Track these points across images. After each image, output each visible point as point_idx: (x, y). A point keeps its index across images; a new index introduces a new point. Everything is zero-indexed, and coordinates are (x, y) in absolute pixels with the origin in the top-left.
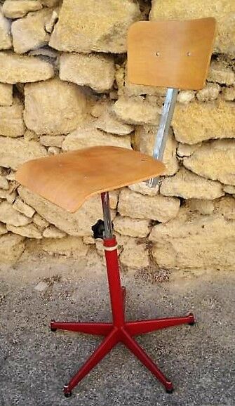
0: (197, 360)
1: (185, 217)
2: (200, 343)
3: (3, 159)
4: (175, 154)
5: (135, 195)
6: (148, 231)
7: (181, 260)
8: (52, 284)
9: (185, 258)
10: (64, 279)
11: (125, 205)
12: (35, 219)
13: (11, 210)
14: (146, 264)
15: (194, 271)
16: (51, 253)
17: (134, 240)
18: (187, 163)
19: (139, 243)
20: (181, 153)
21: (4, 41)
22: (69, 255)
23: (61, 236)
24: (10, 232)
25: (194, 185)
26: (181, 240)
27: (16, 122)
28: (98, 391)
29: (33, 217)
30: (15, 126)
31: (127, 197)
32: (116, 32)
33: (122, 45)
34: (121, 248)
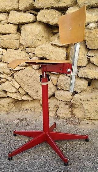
0: (86, 155)
1: (90, 91)
2: (90, 149)
3: (9, 59)
4: (86, 55)
6: (71, 98)
7: (87, 114)
8: (22, 121)
9: (89, 113)
10: (28, 119)
11: (61, 82)
12: (19, 90)
13: (9, 84)
14: (69, 116)
15: (94, 121)
16: (25, 109)
17: (64, 103)
18: (92, 59)
19: (66, 104)
20: (89, 54)
21: (16, 5)
22: (33, 110)
23: (30, 99)
24: (8, 97)
25: (95, 71)
26: (87, 102)
27: (16, 41)
28: (27, 160)
29: (19, 88)
30: (16, 43)
31: (62, 78)
33: (64, 2)
34: (58, 107)
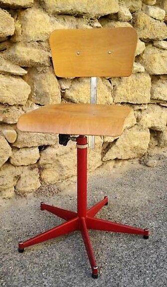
6: (39, 156)
9: (68, 169)
17: (28, 167)
18: (69, 94)
19: (32, 169)
34: (18, 178)
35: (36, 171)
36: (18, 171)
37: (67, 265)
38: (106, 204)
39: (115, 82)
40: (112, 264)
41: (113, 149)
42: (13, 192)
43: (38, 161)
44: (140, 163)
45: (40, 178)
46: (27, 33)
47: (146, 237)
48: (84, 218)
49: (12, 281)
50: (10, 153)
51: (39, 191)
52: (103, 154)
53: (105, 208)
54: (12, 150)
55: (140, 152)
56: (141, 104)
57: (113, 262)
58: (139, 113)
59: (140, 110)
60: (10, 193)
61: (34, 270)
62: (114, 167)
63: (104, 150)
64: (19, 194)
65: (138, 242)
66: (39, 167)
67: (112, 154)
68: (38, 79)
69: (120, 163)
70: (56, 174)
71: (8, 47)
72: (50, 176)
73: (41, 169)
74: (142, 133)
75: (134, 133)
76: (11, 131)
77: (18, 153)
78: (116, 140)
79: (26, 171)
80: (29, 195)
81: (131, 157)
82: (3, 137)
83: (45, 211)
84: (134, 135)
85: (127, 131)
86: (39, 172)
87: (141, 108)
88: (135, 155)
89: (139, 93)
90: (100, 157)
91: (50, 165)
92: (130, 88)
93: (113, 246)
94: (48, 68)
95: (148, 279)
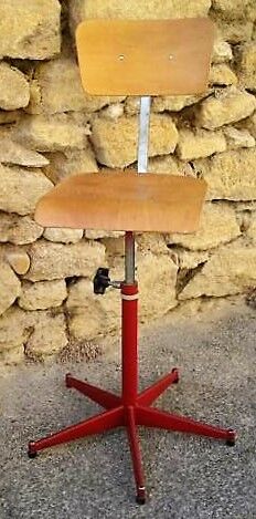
5: (55, 246)
6: (66, 294)
31: (46, 252)
32: (38, 33)
33: (45, 49)
34: (31, 330)
35: (60, 319)
36: (30, 320)
37: (100, 482)
38: (176, 381)
39: (201, 166)
40: (170, 484)
41: (197, 279)
42: (21, 355)
43: (65, 301)
44: (248, 304)
45: (67, 330)
46: (50, 102)
47: (230, 443)
48: (132, 408)
49: (17, 501)
50: (19, 291)
51: (64, 353)
52: (179, 288)
53: (172, 388)
54: (22, 285)
55: (248, 283)
56: (249, 202)
57: (172, 480)
58: (246, 216)
59: (248, 211)
60: (17, 356)
61: (51, 486)
62: (199, 310)
63: (182, 280)
64: (32, 357)
65: (217, 451)
66: (67, 313)
67: (195, 288)
68: (66, 170)
69: (211, 304)
70: (95, 324)
71: (18, 119)
72: (84, 327)
73: (69, 315)
74: (250, 251)
75: (236, 252)
76: (21, 256)
77: (31, 290)
78: (202, 265)
79: (44, 319)
80: (48, 359)
81: (231, 293)
82: (7, 266)
83: (73, 390)
84: (236, 256)
85: (223, 248)
86: (66, 320)
87: (248, 208)
88: (239, 289)
89: (244, 183)
90: (174, 293)
91: (84, 310)
92: (227, 175)
93: (175, 456)
94: (82, 152)
95: (221, 509)
